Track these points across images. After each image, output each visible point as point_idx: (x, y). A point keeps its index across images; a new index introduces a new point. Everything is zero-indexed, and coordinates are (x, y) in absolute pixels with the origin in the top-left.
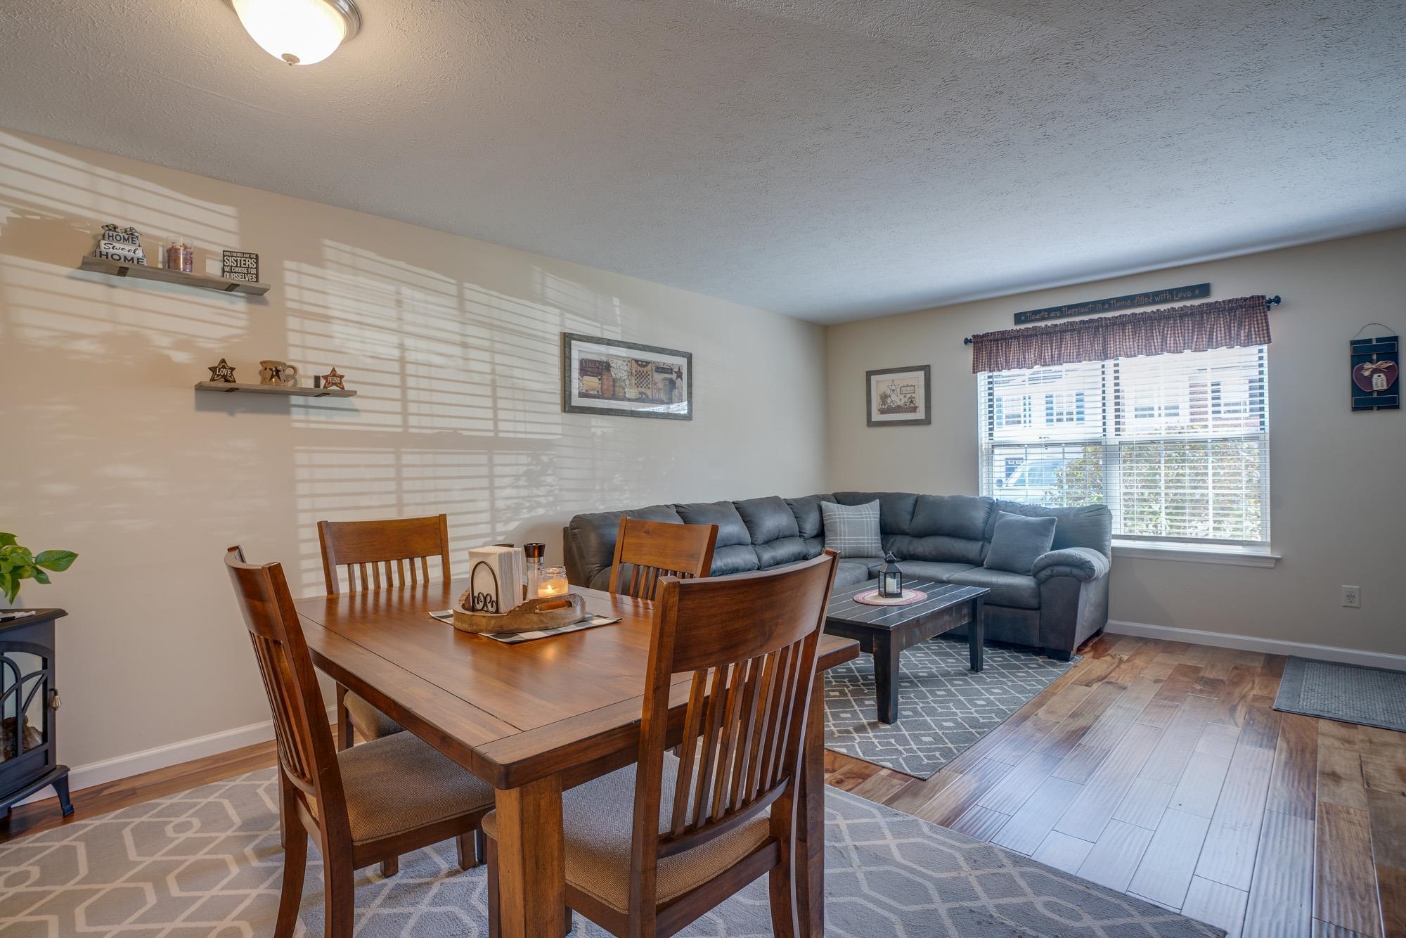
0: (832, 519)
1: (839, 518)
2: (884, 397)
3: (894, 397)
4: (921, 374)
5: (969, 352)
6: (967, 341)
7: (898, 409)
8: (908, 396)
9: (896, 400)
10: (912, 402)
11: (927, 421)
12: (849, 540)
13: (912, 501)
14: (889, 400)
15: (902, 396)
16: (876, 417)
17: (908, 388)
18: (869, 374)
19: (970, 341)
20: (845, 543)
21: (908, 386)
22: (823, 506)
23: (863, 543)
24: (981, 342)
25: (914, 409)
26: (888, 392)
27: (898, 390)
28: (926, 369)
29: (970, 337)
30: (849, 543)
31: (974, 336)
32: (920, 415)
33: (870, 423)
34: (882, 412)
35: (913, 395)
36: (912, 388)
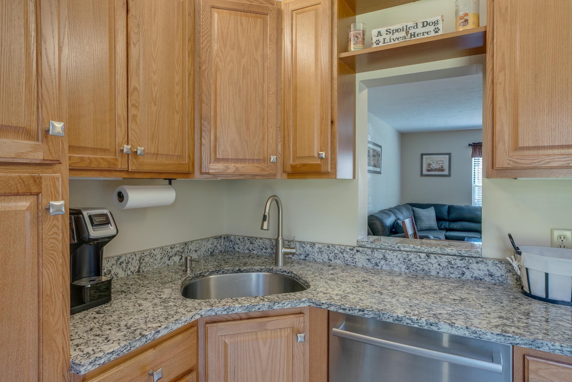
0: (419, 214)
1: (422, 214)
2: (429, 165)
3: (434, 165)
4: (447, 156)
5: (470, 150)
6: (469, 145)
7: (436, 170)
8: (441, 165)
9: (434, 166)
10: (442, 167)
11: (449, 175)
12: (427, 223)
13: (447, 207)
14: (431, 166)
15: (438, 165)
16: (425, 172)
17: (441, 162)
18: (422, 155)
19: (471, 145)
20: (426, 224)
21: (440, 161)
22: (414, 209)
23: (432, 224)
24: (476, 146)
25: (442, 170)
26: (431, 163)
27: (436, 162)
28: (449, 154)
29: (471, 143)
30: (427, 224)
31: (473, 143)
32: (446, 172)
33: (422, 175)
34: (428, 171)
35: (443, 164)
36: (443, 162)
